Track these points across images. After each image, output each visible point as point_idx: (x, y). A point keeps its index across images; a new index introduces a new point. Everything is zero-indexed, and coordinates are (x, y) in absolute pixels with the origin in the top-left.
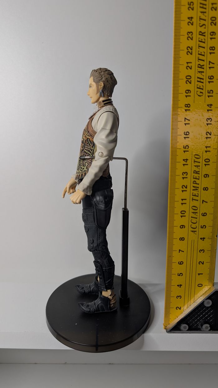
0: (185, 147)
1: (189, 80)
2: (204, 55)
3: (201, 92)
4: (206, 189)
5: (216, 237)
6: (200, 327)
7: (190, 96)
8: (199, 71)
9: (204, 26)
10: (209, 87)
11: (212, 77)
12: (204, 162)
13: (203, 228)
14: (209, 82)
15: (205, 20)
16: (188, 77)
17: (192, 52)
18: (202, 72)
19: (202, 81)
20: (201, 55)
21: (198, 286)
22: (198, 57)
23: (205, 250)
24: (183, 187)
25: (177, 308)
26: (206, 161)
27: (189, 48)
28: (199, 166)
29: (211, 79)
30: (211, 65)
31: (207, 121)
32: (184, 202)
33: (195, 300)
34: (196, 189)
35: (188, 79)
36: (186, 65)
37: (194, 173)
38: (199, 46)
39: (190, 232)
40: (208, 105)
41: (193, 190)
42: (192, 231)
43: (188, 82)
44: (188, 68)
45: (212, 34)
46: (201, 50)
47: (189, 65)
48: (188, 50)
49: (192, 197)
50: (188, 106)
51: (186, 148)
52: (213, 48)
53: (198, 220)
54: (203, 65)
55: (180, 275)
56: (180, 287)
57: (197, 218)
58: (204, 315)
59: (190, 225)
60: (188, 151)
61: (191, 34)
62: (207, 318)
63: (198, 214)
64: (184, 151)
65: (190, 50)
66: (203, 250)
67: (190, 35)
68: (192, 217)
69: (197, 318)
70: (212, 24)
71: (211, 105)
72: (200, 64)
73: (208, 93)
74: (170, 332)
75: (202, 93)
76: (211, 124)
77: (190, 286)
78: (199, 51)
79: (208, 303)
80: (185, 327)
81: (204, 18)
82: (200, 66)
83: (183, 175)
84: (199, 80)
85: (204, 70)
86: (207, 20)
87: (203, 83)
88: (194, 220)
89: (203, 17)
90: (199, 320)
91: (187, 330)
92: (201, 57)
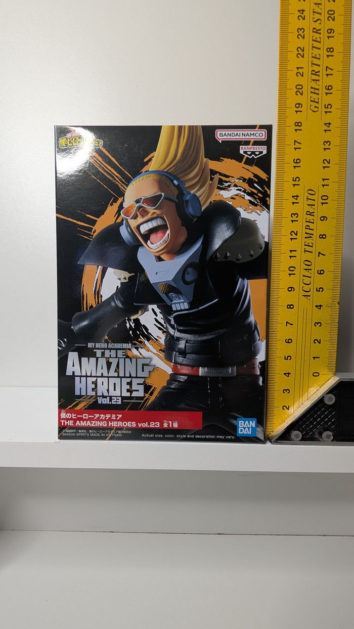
0: (294, 179)
1: (301, 91)
2: (319, 59)
3: (315, 107)
4: (323, 236)
5: (337, 305)
6: (317, 436)
7: (301, 111)
8: (312, 78)
9: (319, 22)
10: (326, 100)
11: (330, 88)
12: (320, 199)
13: (319, 291)
14: (327, 94)
15: (321, 14)
16: (298, 87)
17: (303, 54)
18: (317, 80)
19: (316, 91)
20: (315, 58)
21: (314, 376)
22: (312, 61)
23: (322, 323)
24: (293, 233)
25: (284, 408)
26: (323, 198)
27: (299, 49)
28: (314, 205)
29: (328, 89)
30: (329, 72)
31: (325, 145)
32: (293, 254)
33: (309, 396)
34: (309, 236)
35: (299, 90)
36: (296, 71)
37: (307, 214)
38: (313, 47)
39: (301, 296)
40: (325, 124)
41: (306, 238)
42: (304, 296)
43: (298, 93)
44: (298, 74)
45: (329, 31)
46: (316, 51)
47: (300, 70)
48: (298, 51)
49: (304, 247)
50: (298, 124)
51: (296, 181)
52: (332, 50)
53: (312, 280)
54: (319, 72)
55: (287, 359)
56: (288, 376)
57: (310, 277)
58: (323, 420)
59: (301, 288)
60: (299, 185)
61: (302, 30)
62: (326, 423)
63: (312, 272)
64: (294, 185)
65: (302, 53)
66: (319, 323)
67: (301, 32)
68: (304, 276)
69: (312, 423)
70: (330, 18)
71: (329, 124)
72: (314, 69)
73: (325, 107)
74: (276, 442)
75: (318, 108)
76: (330, 149)
77: (302, 375)
78: (312, 53)
79: (330, 399)
80: (297, 436)
81: (319, 11)
82: (314, 72)
83: (292, 217)
84: (313, 90)
85: (320, 78)
86: (323, 14)
87: (318, 94)
88: (307, 280)
89: (317, 10)
90: (315, 426)
91: (300, 440)
92: (316, 61)
